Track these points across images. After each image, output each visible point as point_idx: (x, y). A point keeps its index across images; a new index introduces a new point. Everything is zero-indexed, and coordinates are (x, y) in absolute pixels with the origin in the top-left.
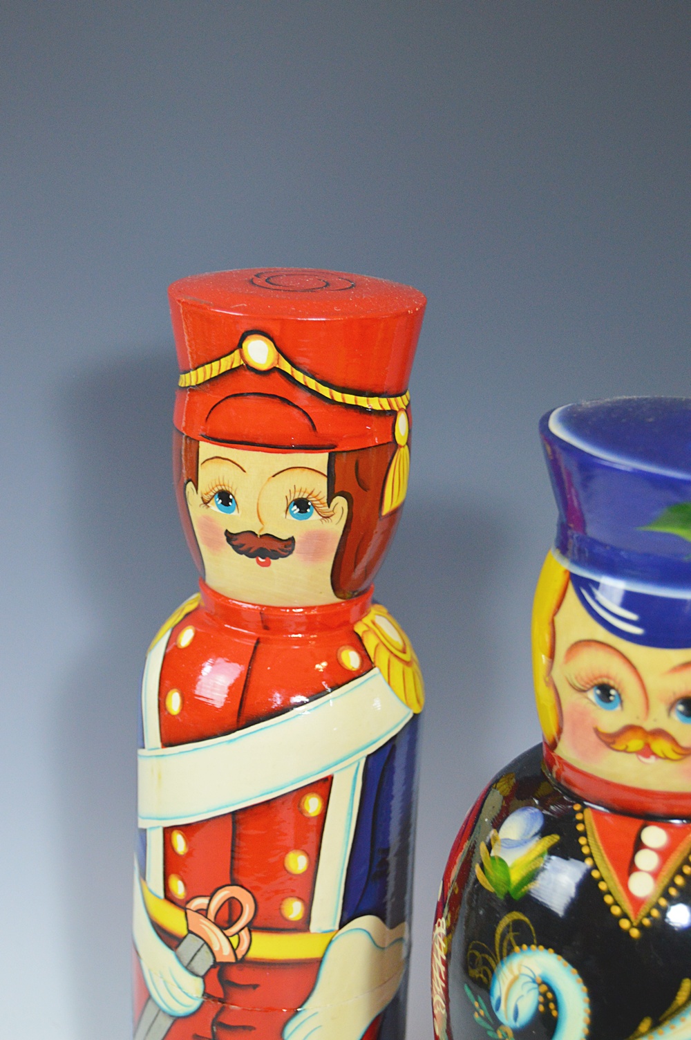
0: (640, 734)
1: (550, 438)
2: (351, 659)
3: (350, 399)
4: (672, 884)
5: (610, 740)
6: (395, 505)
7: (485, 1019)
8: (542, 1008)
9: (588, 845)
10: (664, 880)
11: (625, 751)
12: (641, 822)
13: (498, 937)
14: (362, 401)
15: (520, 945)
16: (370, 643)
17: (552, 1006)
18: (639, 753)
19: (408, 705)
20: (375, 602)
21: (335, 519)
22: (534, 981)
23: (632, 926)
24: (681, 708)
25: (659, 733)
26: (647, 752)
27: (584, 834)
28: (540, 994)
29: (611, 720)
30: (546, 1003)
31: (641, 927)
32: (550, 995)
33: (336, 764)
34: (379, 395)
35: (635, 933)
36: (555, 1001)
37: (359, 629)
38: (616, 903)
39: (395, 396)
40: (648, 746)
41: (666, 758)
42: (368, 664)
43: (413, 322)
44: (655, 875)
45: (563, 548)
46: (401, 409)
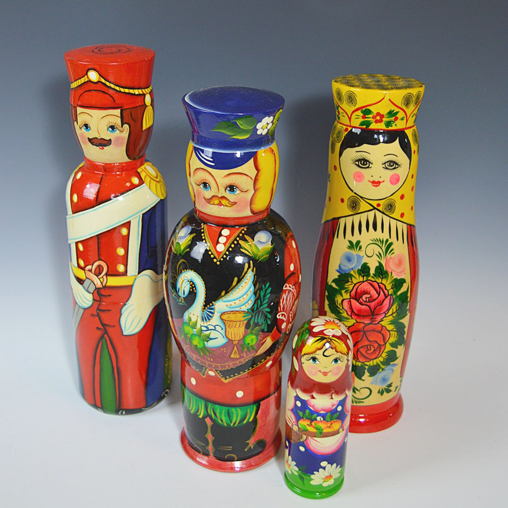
0: (217, 198)
1: (185, 103)
2: (135, 181)
3: (127, 91)
4: (230, 247)
5: (209, 201)
6: (148, 126)
7: (175, 295)
8: (191, 290)
9: (204, 236)
10: (228, 245)
11: (214, 204)
12: (222, 228)
13: (178, 268)
14: (131, 91)
15: (184, 270)
16: (143, 175)
17: (194, 289)
18: (217, 205)
19: (158, 196)
20: (147, 161)
21: (125, 132)
22: (188, 281)
23: (217, 261)
24: (229, 189)
25: (223, 197)
26: (220, 204)
27: (203, 232)
28: (190, 285)
29: (208, 194)
30: (192, 288)
31: (220, 261)
32: (193, 285)
33: (131, 217)
34: (138, 89)
35: (218, 263)
36: (195, 287)
37: (139, 170)
38: (212, 254)
39: (144, 89)
40: (220, 202)
41: (227, 206)
42: (141, 182)
43: (151, 62)
44: (225, 244)
45: (193, 140)
46: (147, 93)
